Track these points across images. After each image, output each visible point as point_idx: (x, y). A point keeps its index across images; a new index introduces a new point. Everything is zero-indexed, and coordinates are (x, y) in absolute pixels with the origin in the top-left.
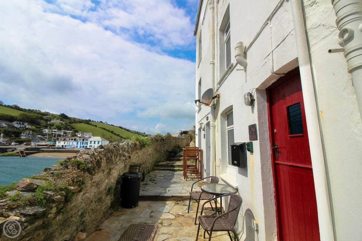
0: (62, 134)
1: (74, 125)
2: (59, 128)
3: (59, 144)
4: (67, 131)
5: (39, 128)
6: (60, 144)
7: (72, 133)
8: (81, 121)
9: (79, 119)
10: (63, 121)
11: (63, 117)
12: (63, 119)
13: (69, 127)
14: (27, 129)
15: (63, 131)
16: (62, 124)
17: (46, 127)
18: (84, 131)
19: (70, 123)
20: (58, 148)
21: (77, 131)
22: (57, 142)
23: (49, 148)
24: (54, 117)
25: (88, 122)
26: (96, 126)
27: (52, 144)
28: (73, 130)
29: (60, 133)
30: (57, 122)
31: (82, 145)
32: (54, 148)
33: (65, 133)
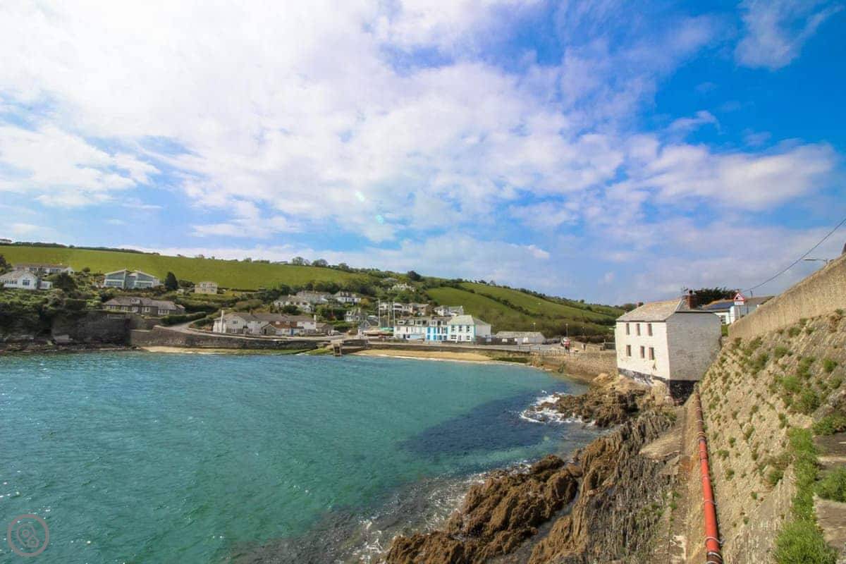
0: (411, 310)
1: (432, 292)
6: (399, 332)
8: (444, 284)
10: (412, 285)
12: (413, 282)
13: (421, 296)
14: (355, 304)
15: (411, 304)
16: (411, 292)
17: (384, 299)
18: (449, 303)
19: (424, 288)
22: (395, 329)
23: (381, 341)
24: (399, 279)
25: (456, 284)
26: (472, 291)
28: (429, 301)
31: (437, 334)
32: (389, 341)
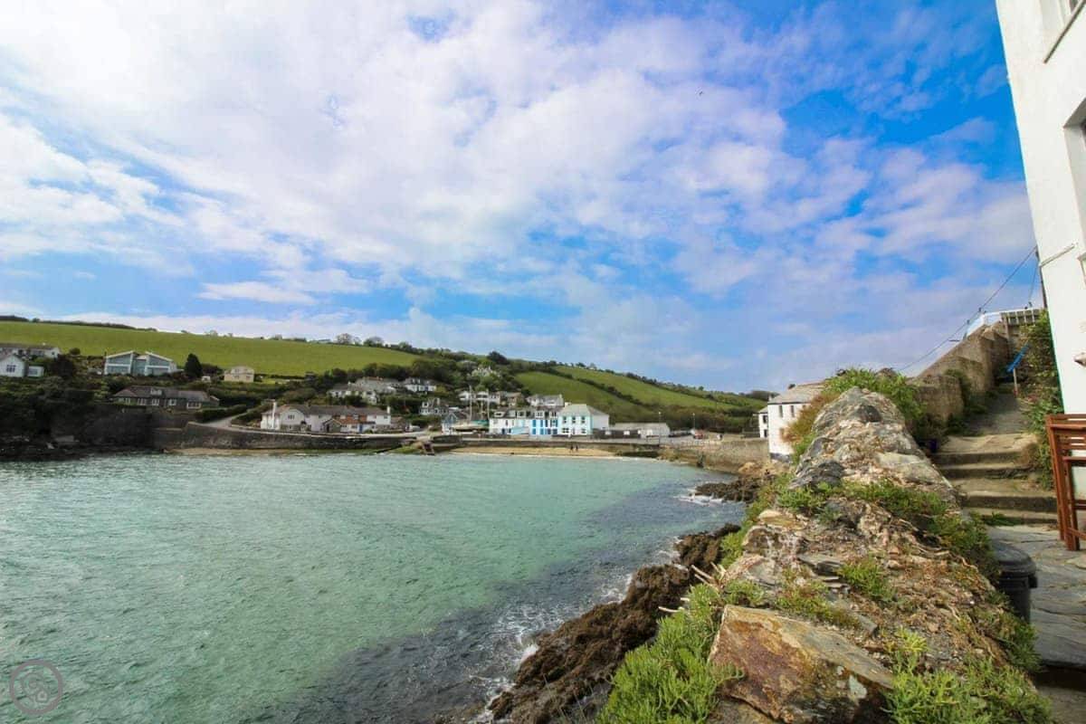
0: (497, 400)
1: (521, 377)
2: (492, 389)
3: (496, 427)
4: (508, 395)
5: (452, 390)
6: (497, 425)
7: (519, 397)
8: (534, 368)
9: (530, 362)
10: (497, 369)
11: (496, 360)
12: (497, 366)
13: (509, 383)
15: (498, 393)
16: (496, 378)
17: (465, 387)
18: (544, 392)
19: (511, 373)
20: (494, 436)
21: (528, 393)
22: (491, 421)
23: (478, 437)
24: (477, 361)
26: (569, 377)
27: (481, 426)
28: (519, 389)
29: (493, 400)
30: (486, 373)
31: (544, 427)
32: (488, 437)
33: (503, 399)
